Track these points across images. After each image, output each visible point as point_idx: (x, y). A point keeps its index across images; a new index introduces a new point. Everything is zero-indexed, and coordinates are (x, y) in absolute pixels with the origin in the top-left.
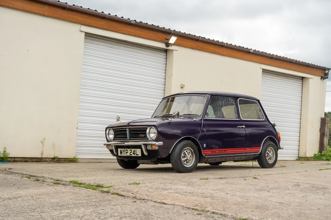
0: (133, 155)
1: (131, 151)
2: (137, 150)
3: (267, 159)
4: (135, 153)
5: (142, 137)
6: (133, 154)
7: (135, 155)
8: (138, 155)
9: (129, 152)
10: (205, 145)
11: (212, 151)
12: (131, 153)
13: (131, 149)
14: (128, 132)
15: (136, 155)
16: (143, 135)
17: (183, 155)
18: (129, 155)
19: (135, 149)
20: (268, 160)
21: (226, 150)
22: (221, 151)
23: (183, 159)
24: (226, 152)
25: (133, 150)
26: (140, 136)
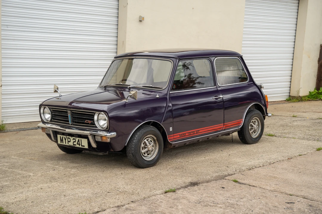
0: (77, 146)
1: (74, 140)
2: (83, 139)
3: (251, 132)
4: (80, 143)
5: (88, 124)
6: (77, 144)
7: (80, 145)
8: (84, 146)
9: (72, 141)
10: (171, 129)
11: (180, 135)
12: (74, 143)
13: (75, 138)
14: (69, 115)
15: (82, 146)
16: (90, 122)
17: (142, 145)
18: (73, 145)
19: (80, 139)
20: (252, 134)
21: (199, 131)
22: (192, 132)
23: (143, 151)
24: (199, 133)
25: (77, 139)
26: (85, 122)
